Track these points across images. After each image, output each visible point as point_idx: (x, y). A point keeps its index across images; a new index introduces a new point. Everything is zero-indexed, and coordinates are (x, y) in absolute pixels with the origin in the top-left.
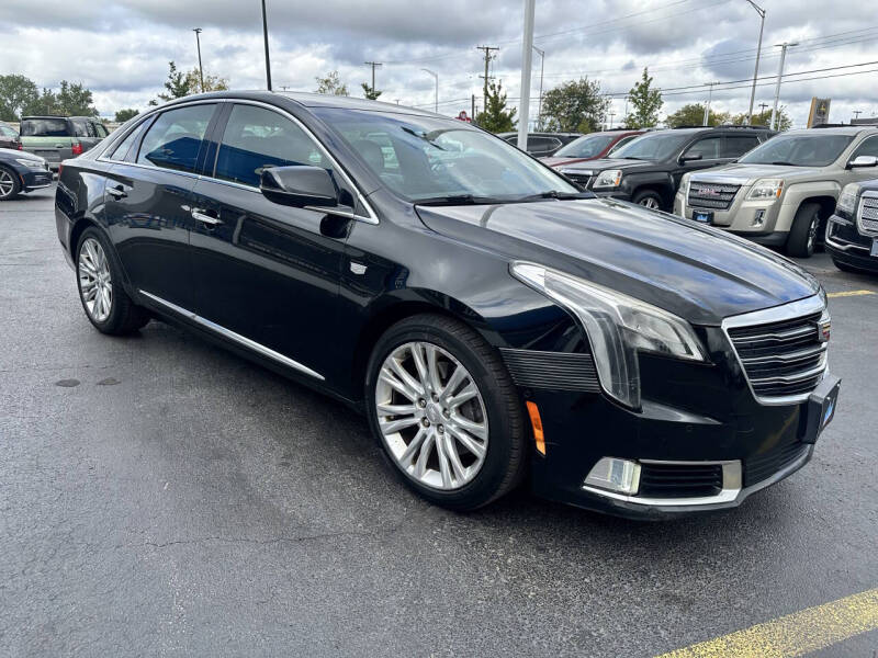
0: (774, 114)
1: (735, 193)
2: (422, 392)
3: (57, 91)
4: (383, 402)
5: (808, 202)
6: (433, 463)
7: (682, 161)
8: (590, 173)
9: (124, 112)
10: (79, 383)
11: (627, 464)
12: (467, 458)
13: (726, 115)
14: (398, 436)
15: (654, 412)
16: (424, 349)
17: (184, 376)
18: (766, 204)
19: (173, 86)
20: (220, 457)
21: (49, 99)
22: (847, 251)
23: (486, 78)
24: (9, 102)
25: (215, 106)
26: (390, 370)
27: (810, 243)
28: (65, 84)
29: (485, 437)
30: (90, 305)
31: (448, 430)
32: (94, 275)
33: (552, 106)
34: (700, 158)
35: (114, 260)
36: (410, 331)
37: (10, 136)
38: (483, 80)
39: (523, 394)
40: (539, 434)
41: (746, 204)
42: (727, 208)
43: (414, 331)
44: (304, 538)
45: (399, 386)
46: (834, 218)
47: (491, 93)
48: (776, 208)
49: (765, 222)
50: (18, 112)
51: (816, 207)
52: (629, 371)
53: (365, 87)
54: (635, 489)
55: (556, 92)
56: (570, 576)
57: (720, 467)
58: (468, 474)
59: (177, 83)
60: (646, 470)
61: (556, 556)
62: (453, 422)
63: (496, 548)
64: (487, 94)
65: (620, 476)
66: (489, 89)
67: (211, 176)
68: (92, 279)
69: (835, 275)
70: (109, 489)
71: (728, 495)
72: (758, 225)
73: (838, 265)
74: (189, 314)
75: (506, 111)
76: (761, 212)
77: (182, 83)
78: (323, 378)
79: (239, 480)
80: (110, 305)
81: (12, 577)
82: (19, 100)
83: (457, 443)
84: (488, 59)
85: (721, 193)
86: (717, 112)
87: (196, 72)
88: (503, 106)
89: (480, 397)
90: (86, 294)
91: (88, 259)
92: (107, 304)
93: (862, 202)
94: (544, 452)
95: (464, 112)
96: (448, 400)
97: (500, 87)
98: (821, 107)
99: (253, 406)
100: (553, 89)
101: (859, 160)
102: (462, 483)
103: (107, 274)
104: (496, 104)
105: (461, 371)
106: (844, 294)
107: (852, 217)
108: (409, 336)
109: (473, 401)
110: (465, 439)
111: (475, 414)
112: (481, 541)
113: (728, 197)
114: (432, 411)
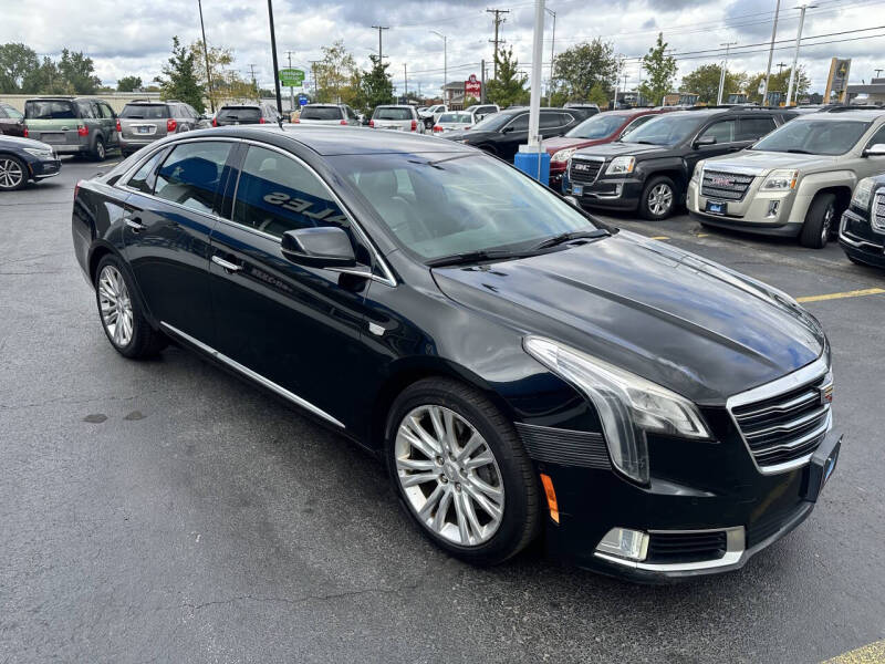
0: (793, 74)
1: (749, 184)
2: (440, 451)
3: (57, 60)
4: (402, 456)
5: (822, 193)
6: (452, 516)
7: (696, 146)
8: (603, 159)
9: (127, 80)
10: (106, 418)
11: (637, 535)
12: (484, 518)
13: (743, 76)
14: (417, 489)
15: (662, 488)
16: (441, 412)
17: (207, 408)
18: (780, 195)
19: (177, 61)
20: (246, 504)
21: (49, 67)
22: (860, 247)
23: (496, 42)
24: (10, 71)
25: (230, 145)
26: (408, 427)
27: (824, 233)
28: (65, 52)
29: (501, 501)
30: (112, 329)
31: (466, 490)
32: (114, 300)
33: (564, 69)
34: (715, 142)
35: (134, 288)
36: (428, 395)
37: (14, 118)
38: (493, 44)
39: (538, 467)
40: (553, 504)
41: (759, 196)
42: (741, 199)
43: (433, 395)
44: (331, 596)
45: (418, 444)
46: (847, 212)
47: (502, 60)
48: (790, 199)
49: (778, 214)
50: (19, 82)
51: (830, 198)
52: (639, 450)
53: (373, 58)
54: (644, 556)
55: (568, 54)
56: (583, 635)
57: (725, 533)
58: (485, 533)
59: (181, 59)
60: (653, 539)
61: (568, 613)
62: (469, 482)
63: (512, 605)
64: (497, 61)
65: (630, 543)
66: (499, 55)
67: (229, 218)
68: (112, 304)
69: (847, 270)
70: (144, 543)
71: (732, 558)
72: (772, 216)
73: (851, 259)
74: (211, 350)
75: (517, 77)
76: (775, 204)
77: (186, 58)
78: (343, 426)
79: (266, 528)
80: (131, 331)
81: (63, 645)
82: (19, 69)
83: (474, 503)
84: (497, 22)
85: (735, 183)
86: (734, 71)
87: (200, 44)
88: (513, 73)
89: (496, 464)
90: (107, 318)
91: (108, 283)
92: (128, 330)
93: (877, 199)
94: (557, 520)
95: (473, 76)
96: (466, 462)
97: (510, 54)
98: (841, 69)
99: (275, 442)
100: (564, 51)
101: (876, 148)
102: (479, 542)
103: (127, 301)
104: (506, 70)
105: (477, 437)
106: (856, 293)
107: (866, 214)
108: (426, 399)
109: (489, 466)
110: (482, 500)
111: (491, 477)
112: (498, 598)
113: (742, 188)
114: (450, 470)
